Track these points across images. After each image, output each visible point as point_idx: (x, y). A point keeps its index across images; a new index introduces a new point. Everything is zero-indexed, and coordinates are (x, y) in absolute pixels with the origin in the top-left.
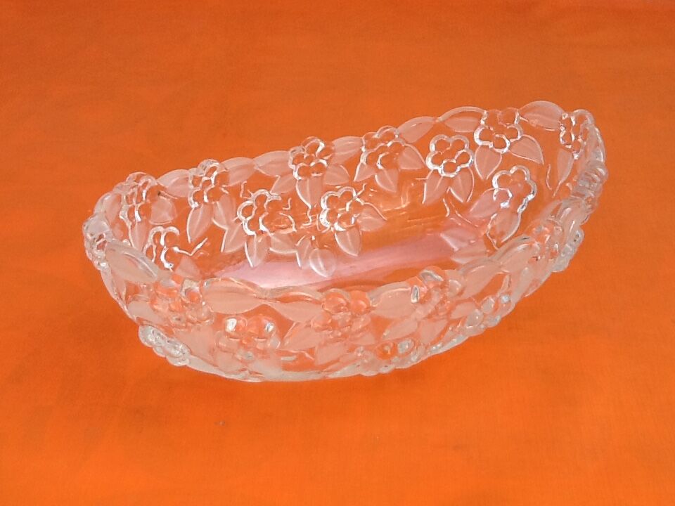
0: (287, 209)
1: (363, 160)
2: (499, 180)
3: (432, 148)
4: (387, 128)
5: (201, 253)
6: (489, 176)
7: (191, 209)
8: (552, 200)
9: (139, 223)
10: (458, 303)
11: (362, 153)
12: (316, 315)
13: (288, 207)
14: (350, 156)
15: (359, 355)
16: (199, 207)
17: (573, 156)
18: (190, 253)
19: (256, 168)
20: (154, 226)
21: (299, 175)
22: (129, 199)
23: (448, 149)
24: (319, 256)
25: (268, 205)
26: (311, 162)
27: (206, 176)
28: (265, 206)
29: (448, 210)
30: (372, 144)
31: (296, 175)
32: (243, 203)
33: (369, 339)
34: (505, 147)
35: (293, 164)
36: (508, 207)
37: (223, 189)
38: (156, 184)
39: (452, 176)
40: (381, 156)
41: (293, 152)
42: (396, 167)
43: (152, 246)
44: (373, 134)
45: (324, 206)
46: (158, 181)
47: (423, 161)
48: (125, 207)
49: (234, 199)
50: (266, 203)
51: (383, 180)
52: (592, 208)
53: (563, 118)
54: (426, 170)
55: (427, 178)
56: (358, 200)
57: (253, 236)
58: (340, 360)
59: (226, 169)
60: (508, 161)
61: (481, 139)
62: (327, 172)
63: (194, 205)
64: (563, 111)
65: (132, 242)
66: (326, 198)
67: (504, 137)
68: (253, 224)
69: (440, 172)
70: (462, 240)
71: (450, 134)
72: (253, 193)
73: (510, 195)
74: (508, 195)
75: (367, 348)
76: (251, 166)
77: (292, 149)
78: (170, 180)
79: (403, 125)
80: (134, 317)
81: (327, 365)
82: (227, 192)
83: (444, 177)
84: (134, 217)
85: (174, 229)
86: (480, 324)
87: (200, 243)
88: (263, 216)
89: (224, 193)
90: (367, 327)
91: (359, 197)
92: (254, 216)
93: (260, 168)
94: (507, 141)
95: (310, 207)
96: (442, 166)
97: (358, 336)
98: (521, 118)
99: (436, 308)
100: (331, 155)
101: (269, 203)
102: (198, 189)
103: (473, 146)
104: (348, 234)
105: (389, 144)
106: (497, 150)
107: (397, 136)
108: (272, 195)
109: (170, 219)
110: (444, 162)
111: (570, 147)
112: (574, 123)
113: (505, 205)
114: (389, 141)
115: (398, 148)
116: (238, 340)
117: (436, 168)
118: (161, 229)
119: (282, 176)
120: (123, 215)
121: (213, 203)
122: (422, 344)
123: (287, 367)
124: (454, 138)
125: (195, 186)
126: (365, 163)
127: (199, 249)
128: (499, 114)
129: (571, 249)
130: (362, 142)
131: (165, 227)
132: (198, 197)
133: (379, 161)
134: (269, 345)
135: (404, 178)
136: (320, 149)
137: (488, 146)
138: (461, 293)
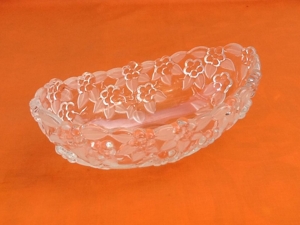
0: (123, 93)
1: (155, 71)
2: (216, 79)
3: (186, 65)
4: (166, 57)
5: (85, 113)
6: (211, 77)
7: (79, 94)
8: (239, 87)
9: (55, 100)
10: (194, 133)
11: (155, 68)
12: (131, 140)
13: (123, 92)
14: (149, 70)
15: (151, 157)
16: (83, 93)
17: (247, 68)
18: (79, 113)
19: (108, 75)
20: (62, 102)
21: (127, 78)
22: (50, 90)
23: (193, 65)
24: (137, 114)
25: (113, 92)
26: (132, 72)
27: (85, 79)
28: (112, 92)
29: (194, 92)
30: (159, 64)
31: (126, 78)
32: (103, 91)
33: (155, 150)
34: (218, 64)
35: (124, 73)
36: (220, 90)
37: (93, 85)
38: (63, 84)
39: (195, 77)
40: (163, 69)
41: (124, 68)
42: (170, 73)
43: (62, 111)
44: (160, 60)
45: (139, 92)
46: (64, 82)
47: (182, 71)
48: (49, 94)
49: (98, 90)
50: (113, 91)
51: (165, 80)
52: (254, 90)
53: (243, 51)
54: (184, 75)
55: (184, 78)
56: (154, 88)
57: (107, 105)
58: (143, 159)
59: (94, 76)
60: (220, 70)
61: (207, 61)
62: (140, 77)
63: (80, 92)
64: (243, 47)
65: (52, 109)
66: (140, 88)
67: (218, 60)
68: (108, 100)
69: (190, 75)
70: (200, 105)
71: (194, 59)
72: (107, 86)
73: (221, 85)
74: (220, 85)
75: (155, 154)
76: (105, 75)
77: (124, 67)
78: (69, 81)
79: (173, 55)
80: (53, 142)
81: (138, 161)
82: (95, 86)
83: (192, 78)
84: (53, 98)
85: (71, 103)
86: (205, 143)
87: (83, 109)
88: (112, 96)
89: (94, 87)
90: (154, 145)
91: (154, 87)
92: (108, 97)
93: (109, 75)
94: (219, 61)
95: (133, 92)
96: (191, 73)
97: (150, 149)
98: (224, 51)
99: (184, 136)
100: (141, 69)
101: (114, 91)
102: (82, 85)
103: (204, 64)
104: (150, 104)
105: (167, 64)
106: (215, 65)
107: (170, 60)
108: (115, 87)
109: (70, 99)
110: (192, 71)
111: (246, 63)
112: (247, 53)
113: (219, 89)
114: (167, 62)
115: (171, 65)
116: (97, 151)
117: (188, 74)
118: (65, 103)
119: (120, 79)
120: (48, 97)
121: (89, 91)
122: (179, 151)
123: (120, 163)
124: (195, 61)
125: (80, 84)
126: (156, 73)
127: (83, 112)
128: (215, 49)
129: (246, 108)
130: (155, 63)
131: (68, 102)
132: (82, 89)
133: (163, 71)
134: (111, 153)
135: (174, 78)
136: (136, 67)
137: (210, 64)
138: (195, 129)
